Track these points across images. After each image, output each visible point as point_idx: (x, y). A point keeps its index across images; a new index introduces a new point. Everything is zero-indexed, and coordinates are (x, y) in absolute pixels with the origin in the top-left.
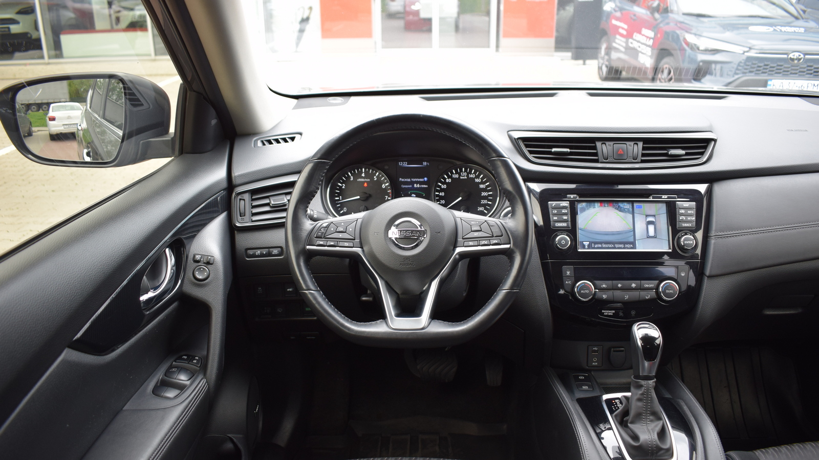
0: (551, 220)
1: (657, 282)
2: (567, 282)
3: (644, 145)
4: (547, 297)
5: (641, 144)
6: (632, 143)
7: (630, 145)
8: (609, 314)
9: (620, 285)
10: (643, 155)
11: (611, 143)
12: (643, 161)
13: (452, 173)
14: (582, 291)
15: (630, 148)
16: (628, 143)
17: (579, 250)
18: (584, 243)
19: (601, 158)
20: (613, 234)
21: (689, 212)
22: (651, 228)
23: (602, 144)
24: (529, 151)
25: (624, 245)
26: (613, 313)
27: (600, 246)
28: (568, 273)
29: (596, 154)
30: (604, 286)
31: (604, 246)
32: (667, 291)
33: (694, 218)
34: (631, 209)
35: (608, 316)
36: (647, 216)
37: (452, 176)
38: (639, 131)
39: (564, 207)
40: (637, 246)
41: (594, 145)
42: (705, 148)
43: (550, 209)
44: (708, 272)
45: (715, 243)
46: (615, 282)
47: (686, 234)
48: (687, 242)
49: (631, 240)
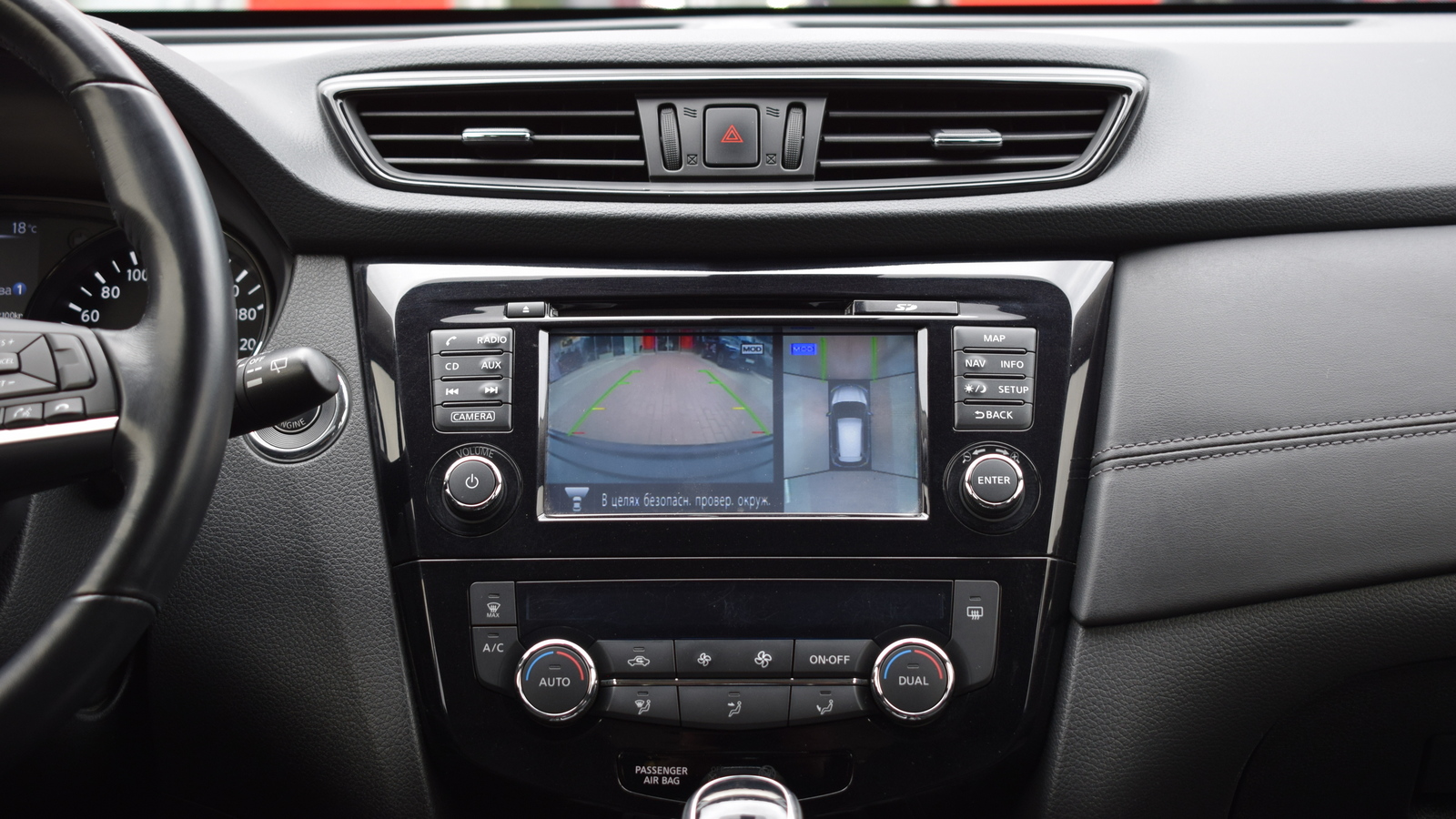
0: (438, 401)
1: (862, 644)
2: (487, 648)
3: (834, 114)
4: (411, 713)
5: (816, 110)
6: (781, 105)
7: (776, 113)
8: (665, 781)
9: (704, 659)
10: (826, 150)
11: (698, 105)
12: (822, 174)
13: (126, 264)
14: (543, 682)
15: (773, 124)
16: (764, 104)
17: (542, 518)
18: (567, 489)
19: (655, 164)
20: (688, 454)
21: (1004, 364)
22: (850, 435)
23: (660, 108)
24: (376, 143)
25: (734, 500)
26: (682, 777)
27: (634, 501)
28: (493, 609)
29: (637, 150)
30: (639, 660)
31: (649, 501)
32: (904, 681)
33: (1026, 389)
34: (769, 358)
35: (659, 789)
36: (836, 384)
37: (124, 274)
38: (813, 58)
39: (492, 349)
40: (788, 500)
41: (632, 113)
42: (1094, 124)
43: (436, 359)
44: (1084, 607)
45: (1112, 486)
46: (684, 644)
47: (991, 450)
48: (988, 480)
49: (766, 475)
